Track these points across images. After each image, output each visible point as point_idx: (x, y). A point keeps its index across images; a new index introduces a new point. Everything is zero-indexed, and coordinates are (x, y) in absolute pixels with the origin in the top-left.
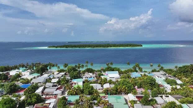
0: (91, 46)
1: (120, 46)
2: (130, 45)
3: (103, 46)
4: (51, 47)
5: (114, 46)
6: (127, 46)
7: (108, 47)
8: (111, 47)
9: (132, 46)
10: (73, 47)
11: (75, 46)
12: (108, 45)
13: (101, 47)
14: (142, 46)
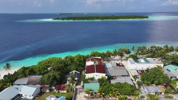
0: (99, 18)
1: (129, 18)
3: (112, 18)
5: (123, 18)
6: (136, 18)
7: (117, 18)
8: (120, 19)
9: (140, 18)
10: (81, 19)
11: (83, 19)
13: (110, 19)
14: (148, 18)
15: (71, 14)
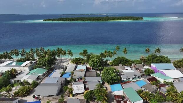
8: (111, 20)
13: (100, 20)
14: (143, 19)
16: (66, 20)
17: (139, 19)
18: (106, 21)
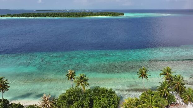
0: (60, 15)
1: (98, 15)
2: (111, 14)
4: (4, 16)
5: (91, 14)
6: (107, 15)
7: (83, 15)
8: (87, 16)
9: (113, 15)
10: (36, 16)
12: (84, 14)
13: (73, 15)
14: (124, 15)
15: (51, 10)
16: (30, 16)
17: (119, 15)
18: (80, 17)
